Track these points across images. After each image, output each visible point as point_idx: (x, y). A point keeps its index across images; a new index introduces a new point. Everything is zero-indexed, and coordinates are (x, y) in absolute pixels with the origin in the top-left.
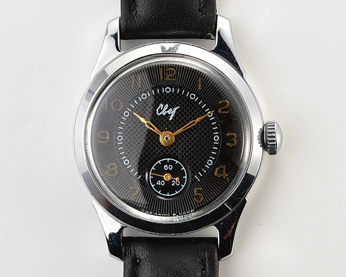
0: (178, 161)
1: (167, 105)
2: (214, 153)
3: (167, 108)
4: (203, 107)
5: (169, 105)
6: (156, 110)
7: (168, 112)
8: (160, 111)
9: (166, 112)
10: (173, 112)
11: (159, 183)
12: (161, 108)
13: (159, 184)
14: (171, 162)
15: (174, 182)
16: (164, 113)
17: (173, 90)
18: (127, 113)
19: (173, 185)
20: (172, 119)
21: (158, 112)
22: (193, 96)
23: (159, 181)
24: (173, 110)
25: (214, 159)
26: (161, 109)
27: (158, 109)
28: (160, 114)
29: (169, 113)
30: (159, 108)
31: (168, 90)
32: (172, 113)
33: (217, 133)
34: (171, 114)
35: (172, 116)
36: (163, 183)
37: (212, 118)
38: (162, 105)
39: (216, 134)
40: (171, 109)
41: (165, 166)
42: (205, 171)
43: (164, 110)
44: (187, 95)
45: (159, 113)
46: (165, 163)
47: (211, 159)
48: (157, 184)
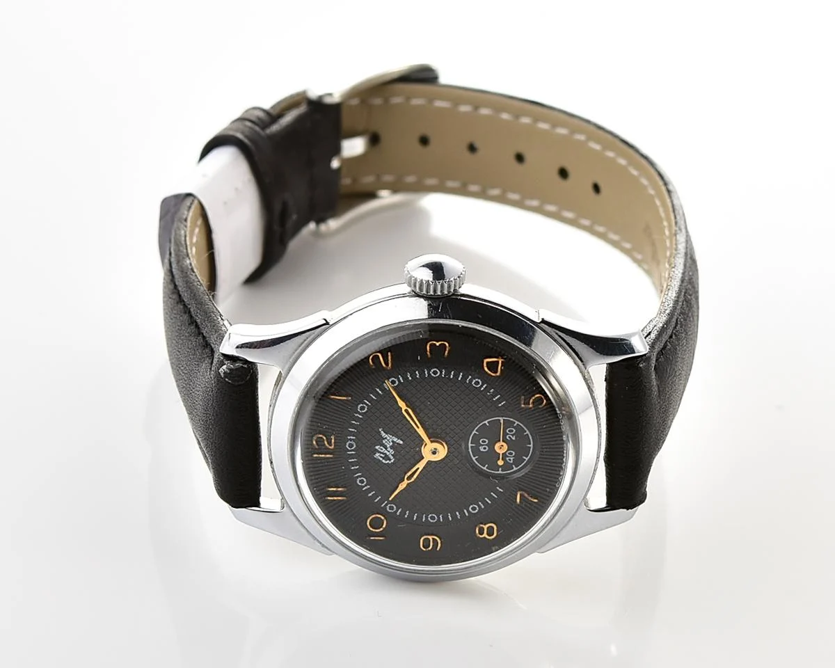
0: (473, 430)
1: (377, 447)
2: (461, 376)
3: (382, 447)
4: (380, 392)
5: (377, 445)
6: (385, 464)
7: (388, 446)
8: (386, 458)
9: (389, 449)
10: (388, 438)
11: (510, 460)
12: (381, 457)
13: (512, 459)
14: (475, 440)
15: (509, 437)
16: (390, 452)
17: (352, 437)
18: (390, 507)
19: (514, 438)
20: (401, 440)
21: (388, 461)
22: (362, 408)
23: (507, 459)
24: (386, 438)
25: (470, 377)
26: (383, 456)
27: (384, 461)
28: (392, 457)
29: (391, 444)
30: (381, 459)
31: (351, 446)
32: (391, 440)
33: (426, 372)
34: (393, 441)
35: (395, 440)
36: (511, 454)
37: (401, 379)
38: (377, 455)
39: (429, 373)
40: (384, 442)
41: (482, 450)
42: (492, 390)
43: (386, 452)
44: (361, 417)
45: (390, 460)
46: (476, 451)
47: (471, 381)
48: (512, 462)
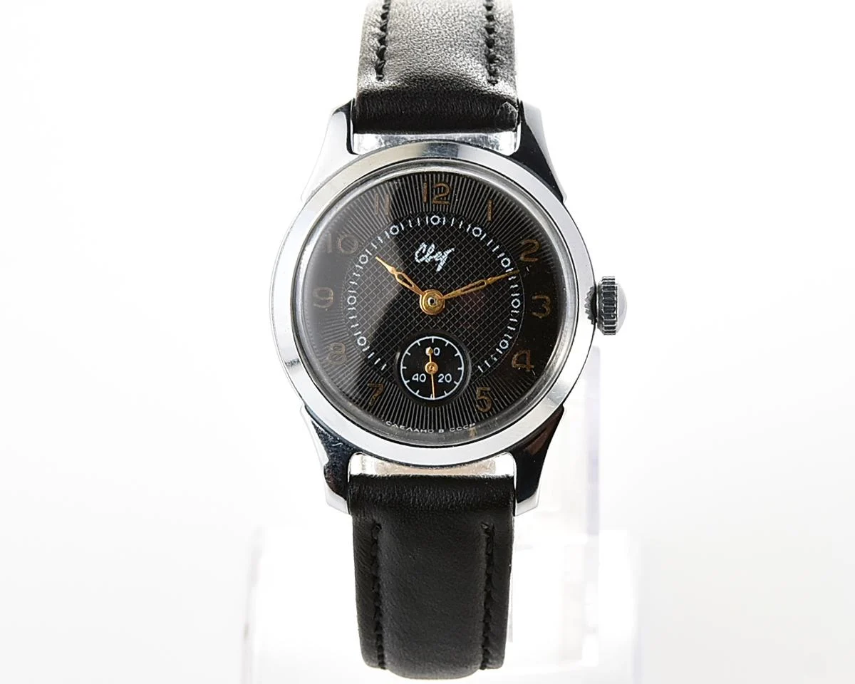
0: (450, 341)
1: (433, 246)
2: (511, 328)
3: (433, 250)
4: (495, 249)
6: (414, 254)
7: (435, 257)
8: (421, 255)
9: (431, 257)
10: (443, 257)
11: (416, 377)
12: (422, 250)
13: (417, 379)
14: (438, 343)
15: (441, 377)
16: (427, 259)
17: (444, 221)
18: (365, 258)
19: (440, 381)
20: (441, 270)
21: (417, 256)
22: (477, 232)
23: (417, 375)
24: (443, 254)
25: (511, 338)
26: (423, 252)
27: (417, 252)
28: (422, 260)
29: (437, 260)
30: (420, 250)
31: (435, 220)
33: (517, 295)
34: (439, 262)
35: (442, 264)
36: (423, 378)
37: (510, 270)
38: (425, 246)
39: (516, 297)
40: (440, 253)
41: (427, 350)
42: (495, 359)
43: (428, 254)
44: (468, 230)
45: (419, 258)
46: (427, 343)
47: (507, 338)
48: (413, 379)
